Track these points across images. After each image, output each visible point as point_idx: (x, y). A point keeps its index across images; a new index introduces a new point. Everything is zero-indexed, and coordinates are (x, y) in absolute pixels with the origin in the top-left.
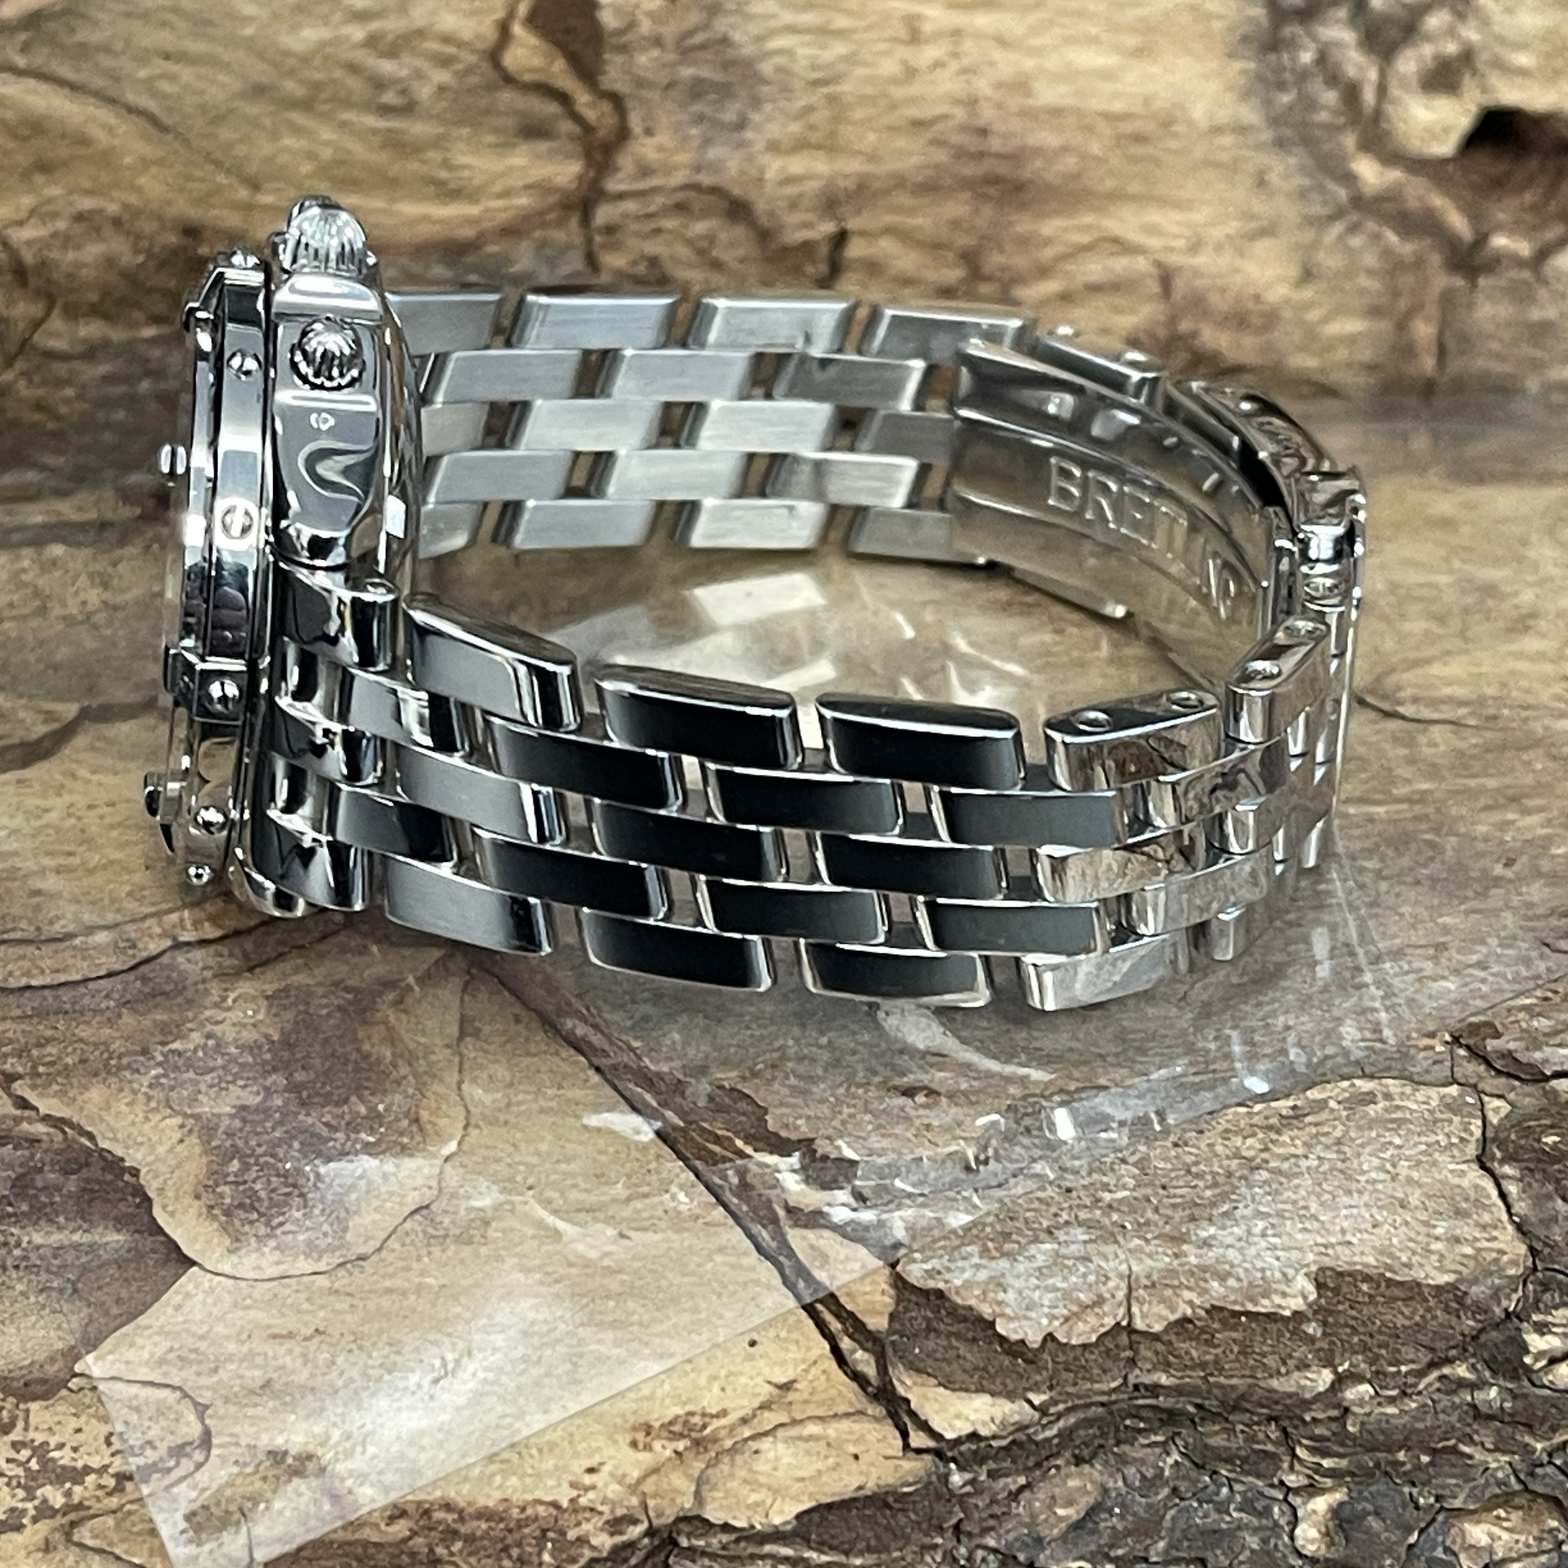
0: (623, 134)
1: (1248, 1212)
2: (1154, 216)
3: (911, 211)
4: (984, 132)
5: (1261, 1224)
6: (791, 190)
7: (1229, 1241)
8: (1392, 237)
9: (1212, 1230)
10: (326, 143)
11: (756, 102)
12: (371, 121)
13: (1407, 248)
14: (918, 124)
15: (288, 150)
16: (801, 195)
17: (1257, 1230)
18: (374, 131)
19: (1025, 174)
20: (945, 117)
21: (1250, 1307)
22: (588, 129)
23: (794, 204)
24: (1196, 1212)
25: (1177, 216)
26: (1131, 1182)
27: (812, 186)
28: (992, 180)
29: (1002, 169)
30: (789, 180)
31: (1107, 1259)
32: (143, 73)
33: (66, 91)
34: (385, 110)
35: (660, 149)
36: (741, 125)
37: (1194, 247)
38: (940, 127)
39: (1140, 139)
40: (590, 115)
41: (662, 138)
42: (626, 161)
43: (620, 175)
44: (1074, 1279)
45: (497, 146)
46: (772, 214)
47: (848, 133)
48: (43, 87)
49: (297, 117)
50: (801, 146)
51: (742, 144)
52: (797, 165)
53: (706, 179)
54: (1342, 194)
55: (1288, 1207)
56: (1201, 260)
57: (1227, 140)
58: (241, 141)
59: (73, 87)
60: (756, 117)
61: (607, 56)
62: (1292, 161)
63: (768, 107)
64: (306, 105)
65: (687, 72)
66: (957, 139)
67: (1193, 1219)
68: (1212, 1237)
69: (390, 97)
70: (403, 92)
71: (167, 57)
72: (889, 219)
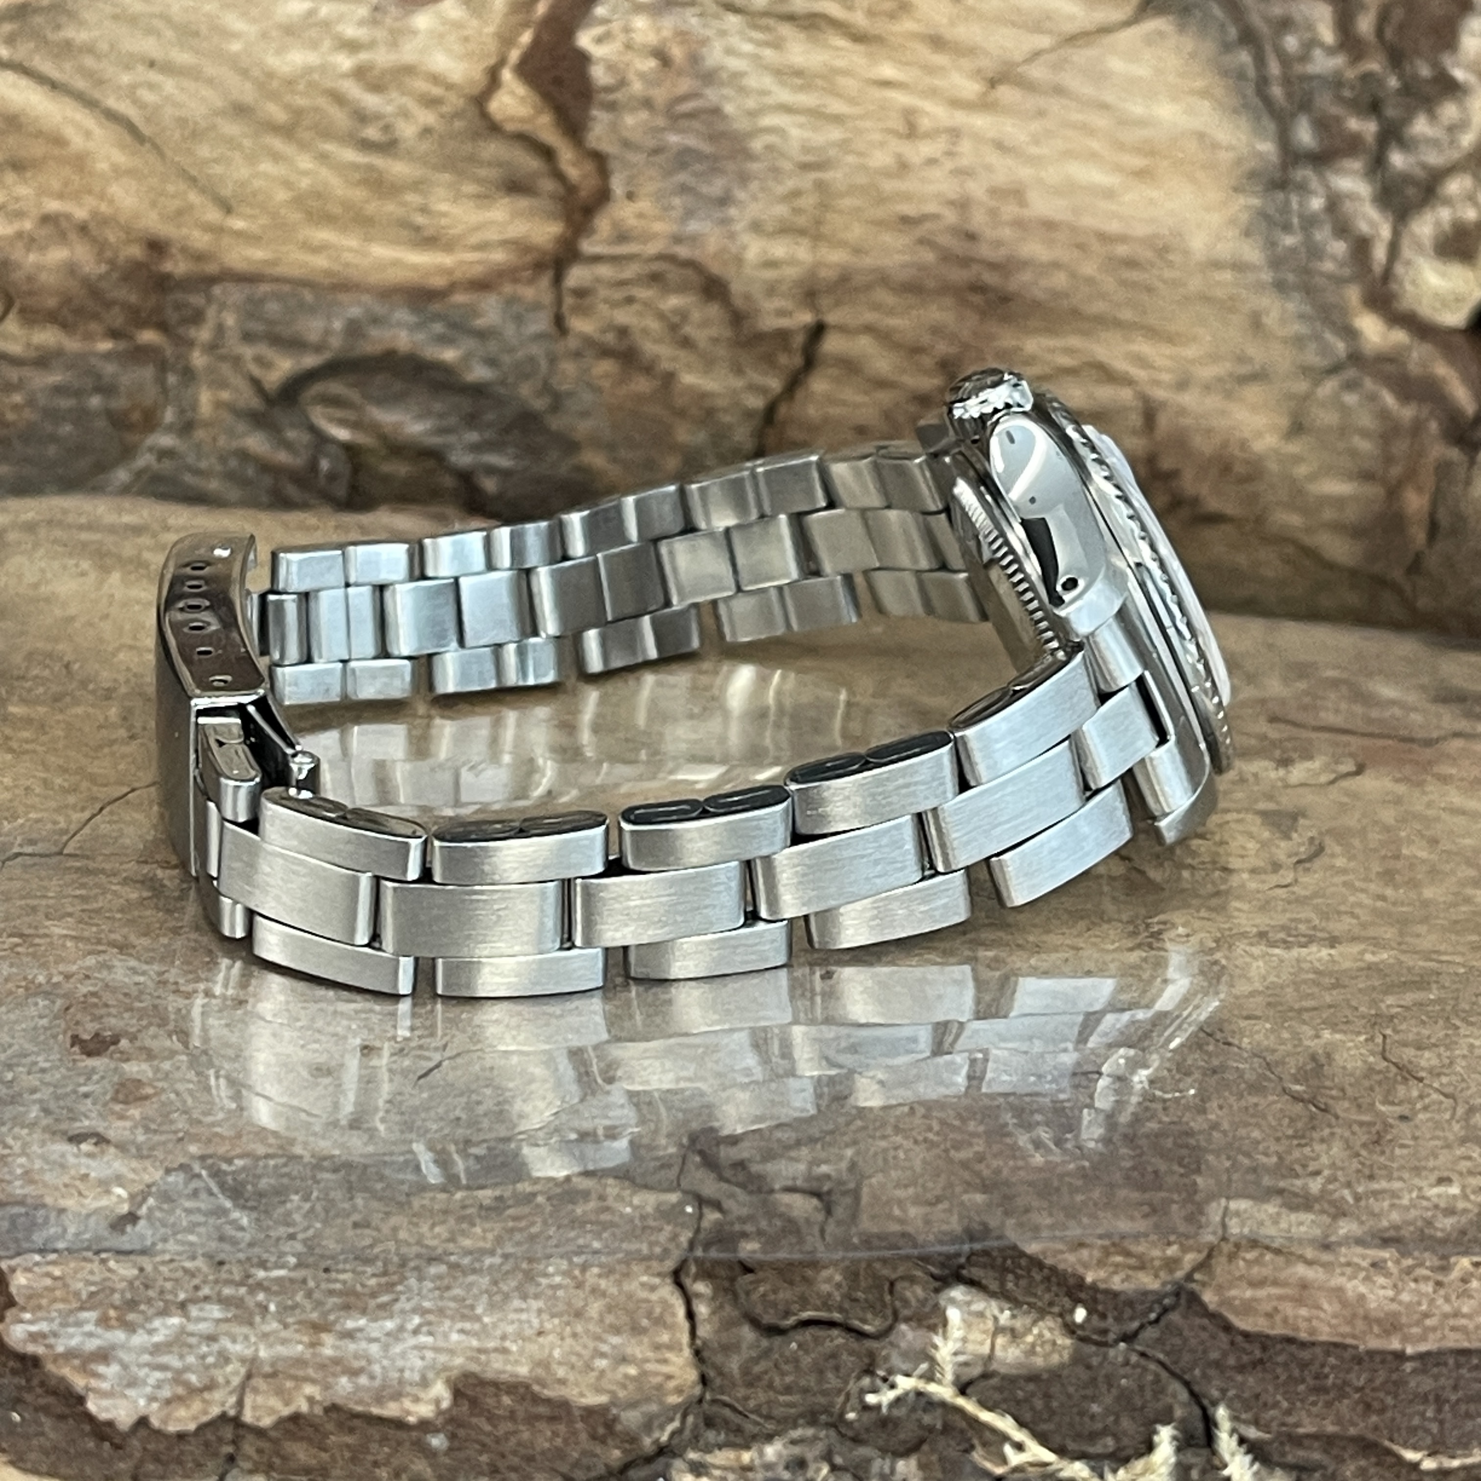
0: (603, 196)
1: (408, 1306)
2: (1143, 347)
3: (891, 312)
4: (971, 237)
5: (417, 1320)
6: (770, 274)
7: (374, 1334)
8: (1389, 399)
9: (362, 1322)
10: (306, 173)
11: (744, 179)
12: (350, 155)
13: (1407, 413)
14: (906, 220)
15: (266, 176)
16: (778, 281)
17: (410, 1326)
18: (355, 167)
19: (1013, 284)
20: (936, 217)
21: (376, 1411)
22: (570, 189)
23: (771, 290)
24: (352, 1299)
25: (1167, 350)
26: (293, 1260)
27: (791, 273)
28: (978, 288)
29: (990, 278)
30: (771, 264)
31: (234, 1341)
32: (126, 79)
33: (46, 88)
34: (366, 145)
35: (640, 216)
36: (724, 201)
37: (1182, 385)
38: (928, 226)
39: (1131, 263)
40: (573, 173)
41: (644, 205)
42: (603, 224)
43: (596, 237)
44: (191, 1359)
45: (478, 196)
46: (747, 297)
47: (834, 220)
48: (24, 82)
49: (277, 143)
50: (785, 230)
51: (725, 222)
52: (779, 249)
53: (683, 252)
54: (1340, 347)
55: (452, 1305)
56: (1188, 399)
57: (1227, 276)
58: (216, 161)
59: (54, 85)
60: (740, 195)
61: (595, 112)
62: (1291, 306)
63: (754, 186)
64: (287, 131)
65: (673, 139)
66: (945, 240)
67: (347, 1307)
68: (360, 1330)
69: (372, 133)
70: (387, 128)
71: (152, 64)
72: (870, 317)
